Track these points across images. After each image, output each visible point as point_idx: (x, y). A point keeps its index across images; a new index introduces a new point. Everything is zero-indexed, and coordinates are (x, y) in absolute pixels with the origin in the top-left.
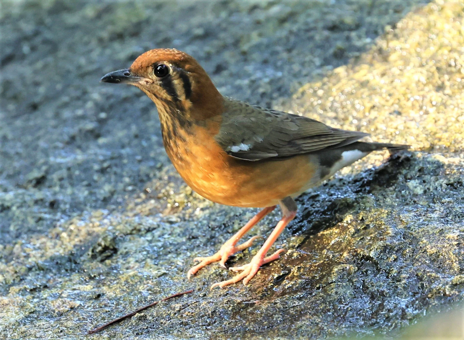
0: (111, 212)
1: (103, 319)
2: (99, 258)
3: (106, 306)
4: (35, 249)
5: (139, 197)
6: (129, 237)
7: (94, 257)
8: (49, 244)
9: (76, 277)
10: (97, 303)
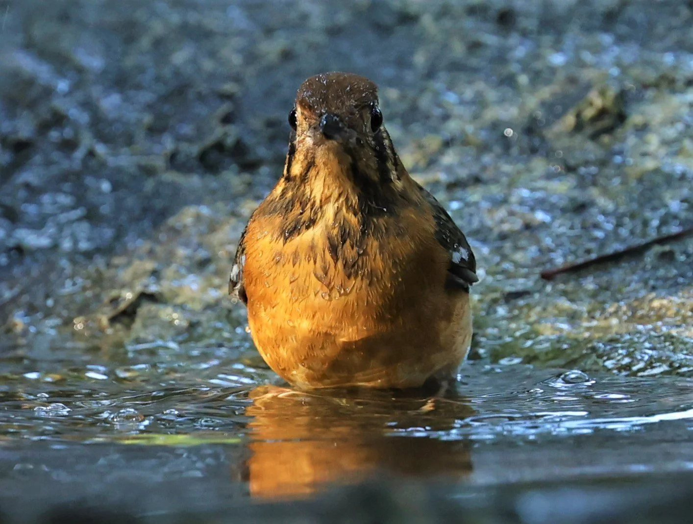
0: (620, 40)
1: (588, 252)
2: (589, 130)
3: (596, 226)
4: (462, 102)
5: (675, 14)
6: (650, 93)
7: (579, 127)
8: (492, 95)
9: (539, 165)
10: (577, 221)
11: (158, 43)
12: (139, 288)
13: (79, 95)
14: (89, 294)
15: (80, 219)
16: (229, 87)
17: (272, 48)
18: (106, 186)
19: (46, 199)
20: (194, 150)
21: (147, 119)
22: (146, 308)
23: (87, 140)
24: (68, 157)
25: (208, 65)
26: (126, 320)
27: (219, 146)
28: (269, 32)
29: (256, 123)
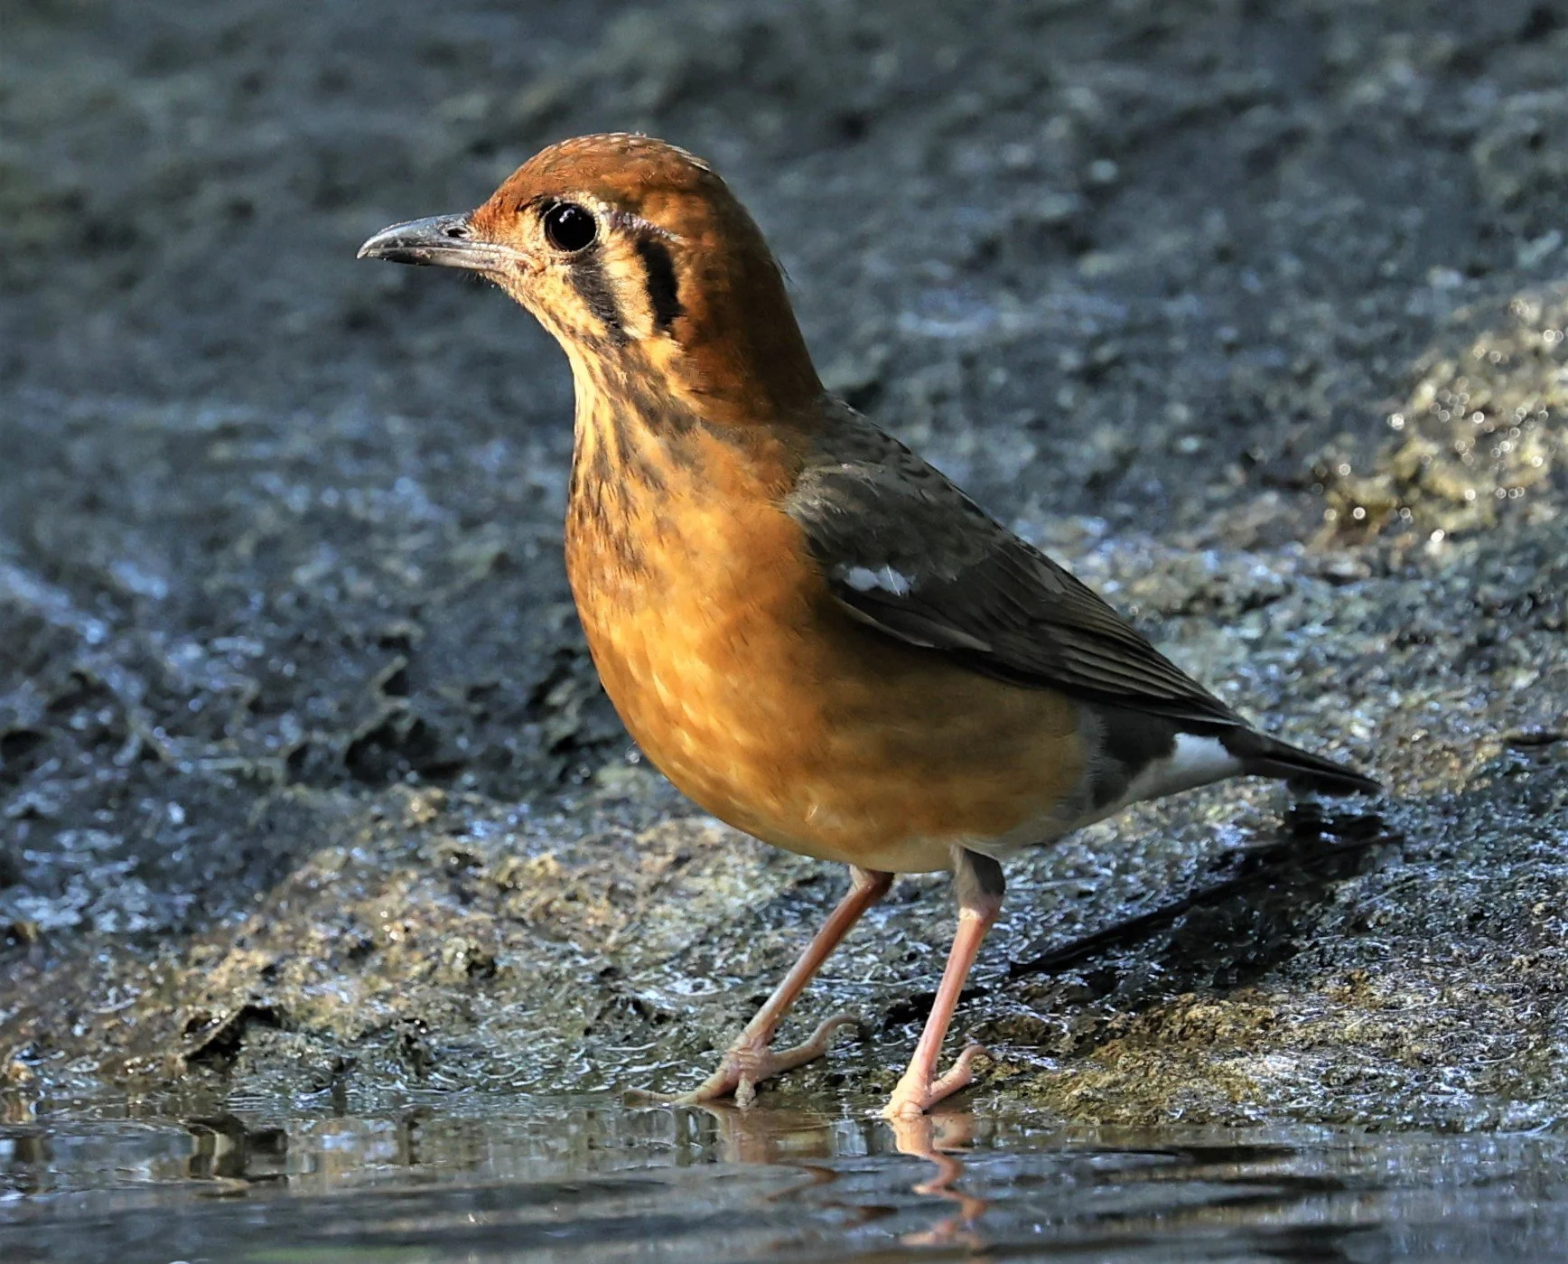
11: (267, 546)
12: (243, 1002)
13: (124, 648)
14: (149, 1012)
15: (128, 875)
16: (398, 627)
17: (478, 552)
18: (177, 814)
19: (67, 839)
20: (341, 743)
21: (250, 687)
22: (255, 1037)
23: (141, 729)
24: (108, 761)
25: (360, 586)
26: (218, 1060)
27: (383, 735)
28: (470, 524)
29: (453, 693)
